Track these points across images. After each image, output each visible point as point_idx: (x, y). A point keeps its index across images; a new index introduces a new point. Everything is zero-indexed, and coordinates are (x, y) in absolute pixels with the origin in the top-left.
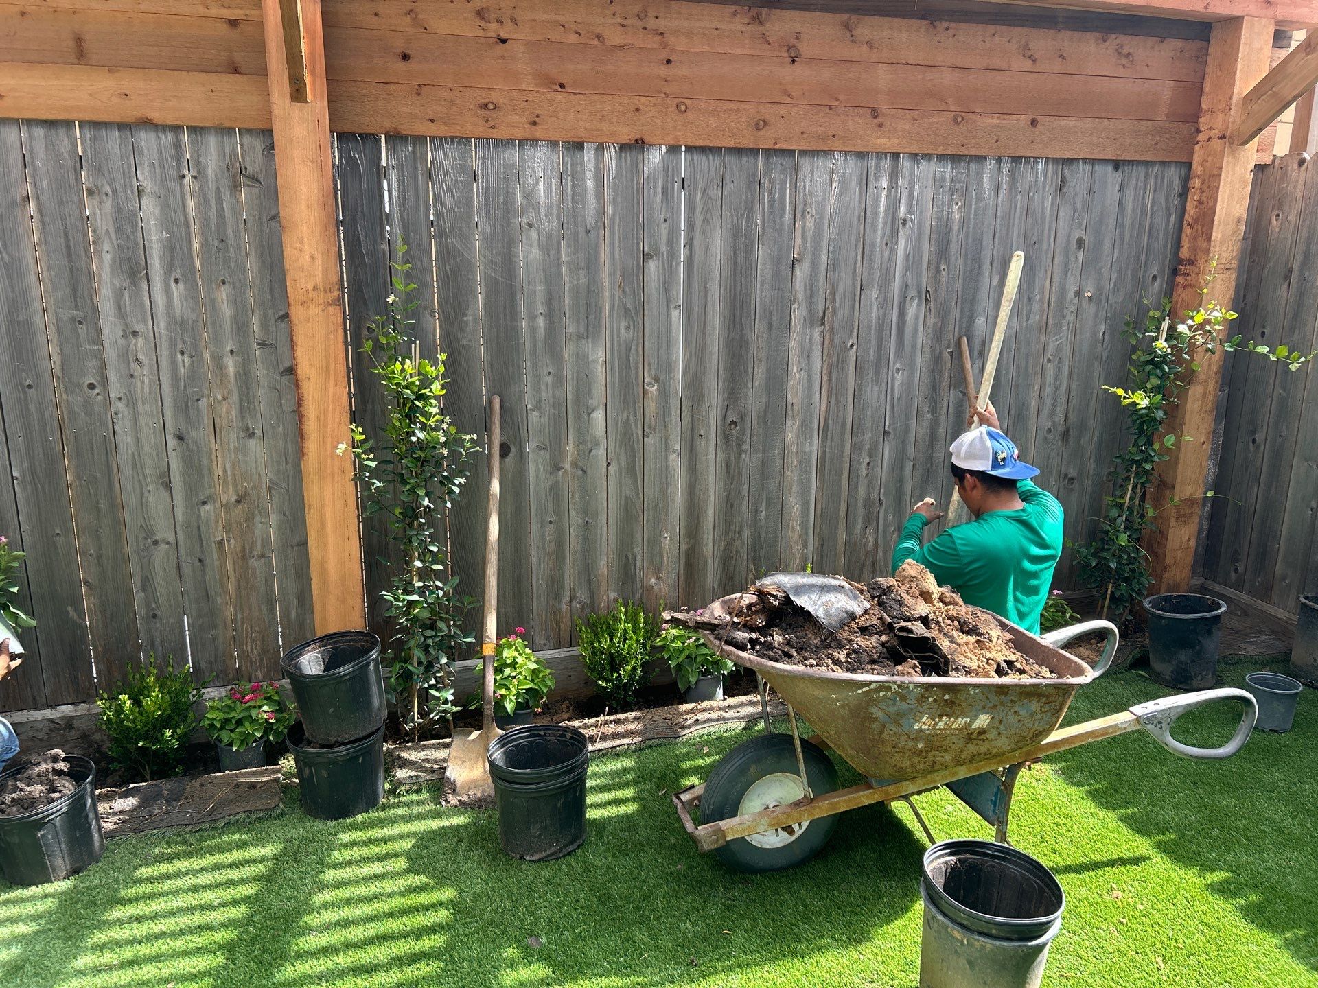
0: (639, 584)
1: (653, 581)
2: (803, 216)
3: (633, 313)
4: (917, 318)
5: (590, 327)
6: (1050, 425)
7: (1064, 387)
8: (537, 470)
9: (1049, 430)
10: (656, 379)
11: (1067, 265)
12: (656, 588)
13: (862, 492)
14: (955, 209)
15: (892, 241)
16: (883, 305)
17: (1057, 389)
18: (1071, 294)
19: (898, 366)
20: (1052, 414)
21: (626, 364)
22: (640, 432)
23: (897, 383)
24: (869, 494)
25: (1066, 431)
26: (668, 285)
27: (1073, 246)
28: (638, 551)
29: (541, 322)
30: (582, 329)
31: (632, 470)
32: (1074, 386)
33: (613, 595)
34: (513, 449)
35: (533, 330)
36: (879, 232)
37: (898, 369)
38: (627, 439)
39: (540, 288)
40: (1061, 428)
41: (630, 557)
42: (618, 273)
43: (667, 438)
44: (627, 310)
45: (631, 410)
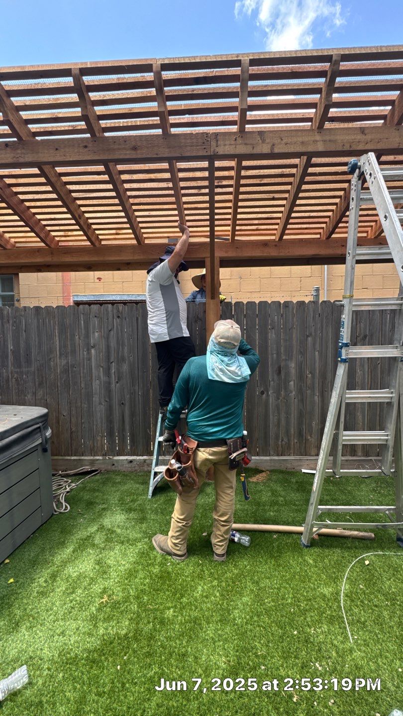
0: (304, 438)
1: (309, 437)
2: (360, 323)
3: (303, 353)
5: (290, 357)
8: (272, 399)
10: (311, 373)
12: (310, 440)
21: (301, 368)
22: (305, 389)
26: (314, 344)
28: (304, 427)
29: (275, 355)
30: (287, 358)
31: (302, 401)
33: (296, 441)
34: (265, 392)
35: (272, 358)
38: (300, 391)
39: (275, 346)
41: (301, 429)
42: (299, 341)
43: (314, 391)
44: (301, 352)
45: (302, 382)
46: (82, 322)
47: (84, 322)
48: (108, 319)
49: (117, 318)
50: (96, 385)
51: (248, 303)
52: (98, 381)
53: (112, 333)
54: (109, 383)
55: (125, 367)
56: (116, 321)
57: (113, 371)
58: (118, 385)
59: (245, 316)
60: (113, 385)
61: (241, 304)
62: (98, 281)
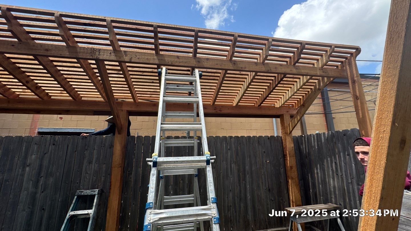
4: (234, 167)
6: (265, 188)
7: (267, 180)
9: (265, 189)
10: (182, 180)
11: (263, 156)
13: (226, 203)
14: (239, 147)
15: (227, 153)
16: (227, 164)
17: (265, 181)
18: (264, 162)
19: (231, 176)
20: (265, 186)
23: (231, 180)
24: (228, 204)
25: (269, 190)
27: (263, 153)
32: (269, 180)
36: (225, 151)
37: (231, 177)
40: (268, 189)
45: (177, 186)
46: (24, 148)
47: (25, 148)
48: (45, 146)
49: (53, 146)
50: (24, 195)
51: (145, 136)
52: (26, 192)
53: (46, 155)
54: (36, 193)
55: (51, 180)
56: (52, 147)
57: (41, 183)
58: (43, 194)
59: (143, 145)
60: (38, 195)
61: (141, 137)
62: (60, 119)
